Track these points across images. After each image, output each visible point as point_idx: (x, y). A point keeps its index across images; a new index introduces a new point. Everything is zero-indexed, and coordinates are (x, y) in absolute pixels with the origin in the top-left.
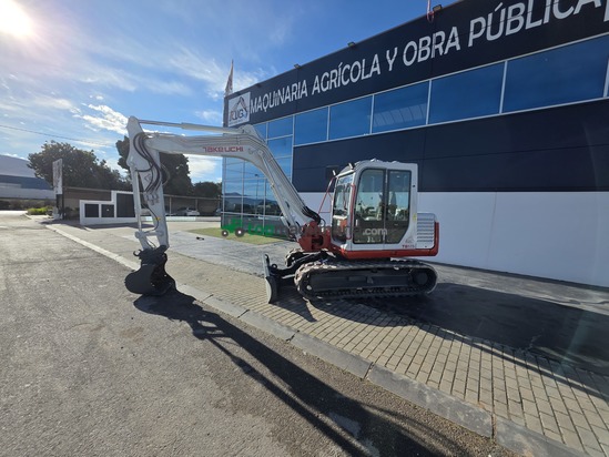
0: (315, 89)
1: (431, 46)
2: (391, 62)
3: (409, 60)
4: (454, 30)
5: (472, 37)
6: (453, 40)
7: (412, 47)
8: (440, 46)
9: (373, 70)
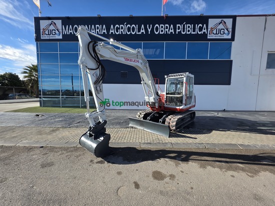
0: (111, 31)
1: (164, 29)
2: (149, 30)
3: (157, 31)
4: (172, 26)
5: (177, 31)
6: (172, 30)
7: (157, 27)
8: (167, 30)
9: (142, 31)
